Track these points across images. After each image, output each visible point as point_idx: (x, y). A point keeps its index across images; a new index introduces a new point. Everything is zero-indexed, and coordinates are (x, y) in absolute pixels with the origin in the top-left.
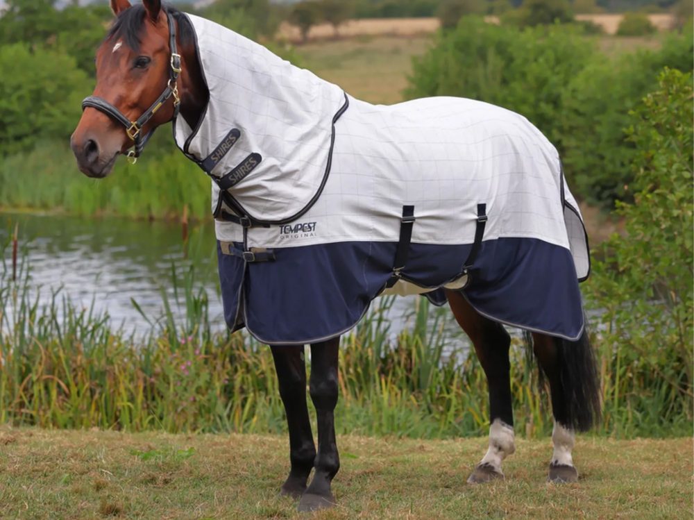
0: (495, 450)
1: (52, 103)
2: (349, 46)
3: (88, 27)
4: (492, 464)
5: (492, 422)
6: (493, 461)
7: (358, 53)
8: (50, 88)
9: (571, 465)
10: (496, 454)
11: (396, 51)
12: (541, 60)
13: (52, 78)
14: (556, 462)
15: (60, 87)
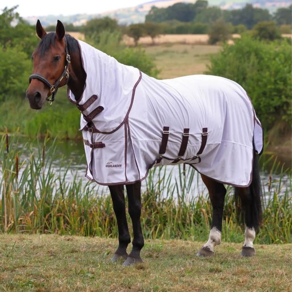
0: (211, 241)
1: (14, 77)
2: (161, 49)
3: (29, 36)
4: (209, 247)
5: (212, 228)
6: (210, 246)
7: (166, 52)
8: (13, 69)
9: (252, 247)
10: (212, 243)
11: (185, 52)
12: (277, 59)
13: (14, 64)
14: (245, 245)
15: (18, 68)
